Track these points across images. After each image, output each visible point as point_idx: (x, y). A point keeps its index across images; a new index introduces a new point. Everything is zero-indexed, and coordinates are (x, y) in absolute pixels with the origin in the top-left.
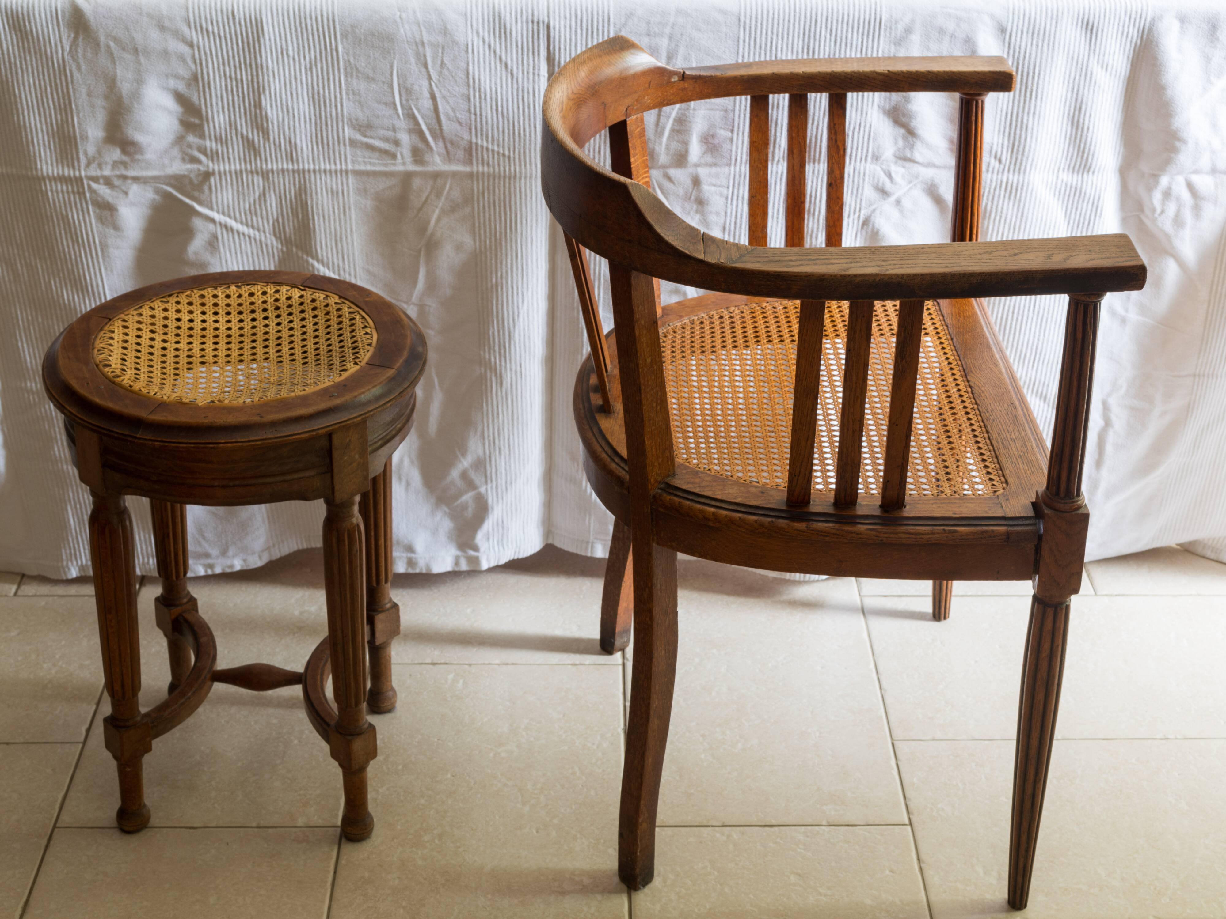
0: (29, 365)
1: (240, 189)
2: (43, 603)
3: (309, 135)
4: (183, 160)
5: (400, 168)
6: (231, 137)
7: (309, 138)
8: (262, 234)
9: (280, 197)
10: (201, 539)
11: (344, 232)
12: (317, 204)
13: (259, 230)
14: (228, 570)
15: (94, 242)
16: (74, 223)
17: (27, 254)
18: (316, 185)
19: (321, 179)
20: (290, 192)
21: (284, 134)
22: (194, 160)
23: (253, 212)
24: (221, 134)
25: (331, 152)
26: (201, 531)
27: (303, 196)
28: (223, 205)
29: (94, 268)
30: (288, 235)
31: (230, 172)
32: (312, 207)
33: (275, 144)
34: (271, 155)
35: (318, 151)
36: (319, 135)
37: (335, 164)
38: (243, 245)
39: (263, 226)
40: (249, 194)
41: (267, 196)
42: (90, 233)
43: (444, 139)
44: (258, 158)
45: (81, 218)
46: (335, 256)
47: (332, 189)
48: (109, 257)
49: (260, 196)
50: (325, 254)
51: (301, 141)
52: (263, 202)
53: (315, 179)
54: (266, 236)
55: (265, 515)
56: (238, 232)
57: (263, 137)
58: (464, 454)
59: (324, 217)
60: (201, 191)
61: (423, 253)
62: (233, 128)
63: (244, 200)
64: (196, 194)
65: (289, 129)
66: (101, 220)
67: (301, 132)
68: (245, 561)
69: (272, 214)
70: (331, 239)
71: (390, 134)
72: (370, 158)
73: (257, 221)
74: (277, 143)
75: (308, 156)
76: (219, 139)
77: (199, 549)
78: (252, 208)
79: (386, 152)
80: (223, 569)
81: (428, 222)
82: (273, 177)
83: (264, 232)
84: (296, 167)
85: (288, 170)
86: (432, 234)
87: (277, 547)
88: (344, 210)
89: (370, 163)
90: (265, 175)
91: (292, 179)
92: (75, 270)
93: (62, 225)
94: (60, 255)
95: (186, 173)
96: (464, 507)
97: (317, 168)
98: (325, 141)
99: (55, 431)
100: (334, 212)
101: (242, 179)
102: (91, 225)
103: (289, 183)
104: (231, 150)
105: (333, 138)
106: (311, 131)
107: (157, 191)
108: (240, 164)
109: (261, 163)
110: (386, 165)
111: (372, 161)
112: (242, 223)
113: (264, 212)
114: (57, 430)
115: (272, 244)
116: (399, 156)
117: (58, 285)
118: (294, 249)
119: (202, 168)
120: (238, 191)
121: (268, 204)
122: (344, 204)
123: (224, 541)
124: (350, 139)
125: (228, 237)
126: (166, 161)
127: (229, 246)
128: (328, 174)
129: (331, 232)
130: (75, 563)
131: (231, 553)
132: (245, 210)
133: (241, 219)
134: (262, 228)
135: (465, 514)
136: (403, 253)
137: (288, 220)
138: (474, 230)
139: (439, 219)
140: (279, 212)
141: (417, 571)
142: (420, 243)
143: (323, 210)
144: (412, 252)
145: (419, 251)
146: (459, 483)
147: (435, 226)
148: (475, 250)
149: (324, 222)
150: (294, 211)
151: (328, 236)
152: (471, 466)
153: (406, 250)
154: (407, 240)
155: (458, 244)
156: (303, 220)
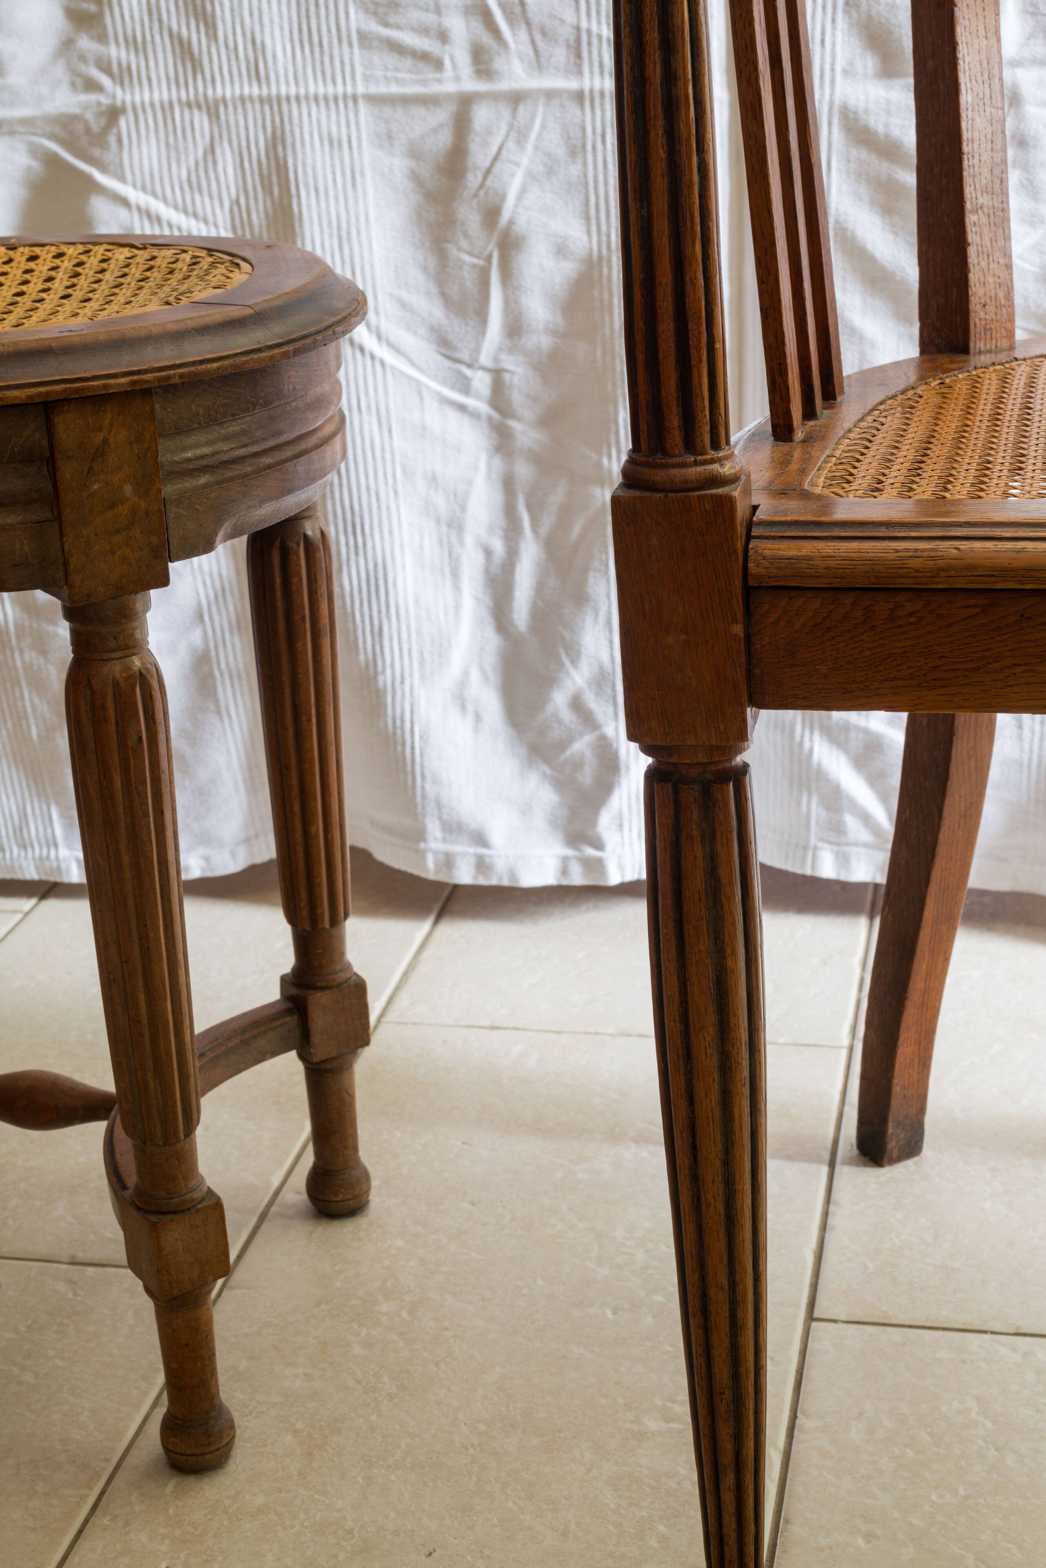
1: (171, 140)
3: (286, 27)
4: (73, 85)
5: (450, 88)
6: (152, 36)
7: (287, 33)
8: (212, 229)
9: (241, 154)
11: (353, 221)
12: (304, 164)
13: (206, 222)
18: (301, 128)
19: (309, 114)
20: (257, 144)
21: (242, 26)
22: (92, 86)
23: (195, 185)
24: (134, 31)
25: (327, 60)
27: (280, 149)
28: (142, 171)
30: (256, 230)
31: (152, 105)
32: (296, 172)
33: (227, 47)
34: (221, 68)
35: (304, 59)
36: (305, 27)
37: (334, 83)
40: (186, 148)
41: (218, 151)
43: (528, 24)
44: (199, 77)
47: (330, 134)
49: (205, 153)
51: (273, 38)
52: (210, 165)
53: (300, 114)
56: (170, 225)
57: (207, 34)
58: (574, 662)
59: (317, 190)
60: (105, 146)
61: (495, 262)
62: (155, 17)
63: (178, 162)
64: (96, 152)
65: (251, 14)
67: (271, 21)
69: (228, 188)
71: (430, 18)
72: (396, 70)
73: (203, 202)
74: (231, 43)
75: (286, 69)
76: (132, 43)
78: (193, 178)
79: (424, 57)
81: (503, 197)
82: (226, 115)
83: (216, 226)
84: (265, 92)
85: (251, 98)
86: (511, 222)
88: (353, 177)
89: (397, 81)
90: (212, 109)
91: (259, 116)
95: (77, 111)
96: (577, 765)
97: (302, 92)
98: (316, 39)
100: (335, 181)
101: (173, 120)
103: (255, 126)
104: (152, 64)
105: (329, 31)
106: (290, 19)
107: (34, 151)
108: (169, 89)
109: (205, 86)
110: (423, 82)
111: (400, 75)
112: (176, 207)
113: (214, 184)
116: (447, 63)
119: (104, 100)
120: (167, 144)
121: (220, 169)
122: (352, 164)
124: (359, 32)
126: (45, 89)
128: (322, 104)
129: (330, 222)
132: (180, 181)
133: (175, 200)
134: (210, 218)
135: (580, 778)
136: (461, 264)
137: (256, 199)
138: (587, 213)
139: (523, 191)
140: (240, 183)
141: (494, 882)
142: (489, 242)
143: (315, 177)
144: (475, 261)
145: (489, 258)
146: (567, 716)
147: (516, 206)
148: (591, 255)
149: (318, 201)
150: (266, 182)
151: (325, 228)
152: (589, 684)
153: (466, 258)
154: (466, 235)
155: (560, 240)
156: (281, 197)
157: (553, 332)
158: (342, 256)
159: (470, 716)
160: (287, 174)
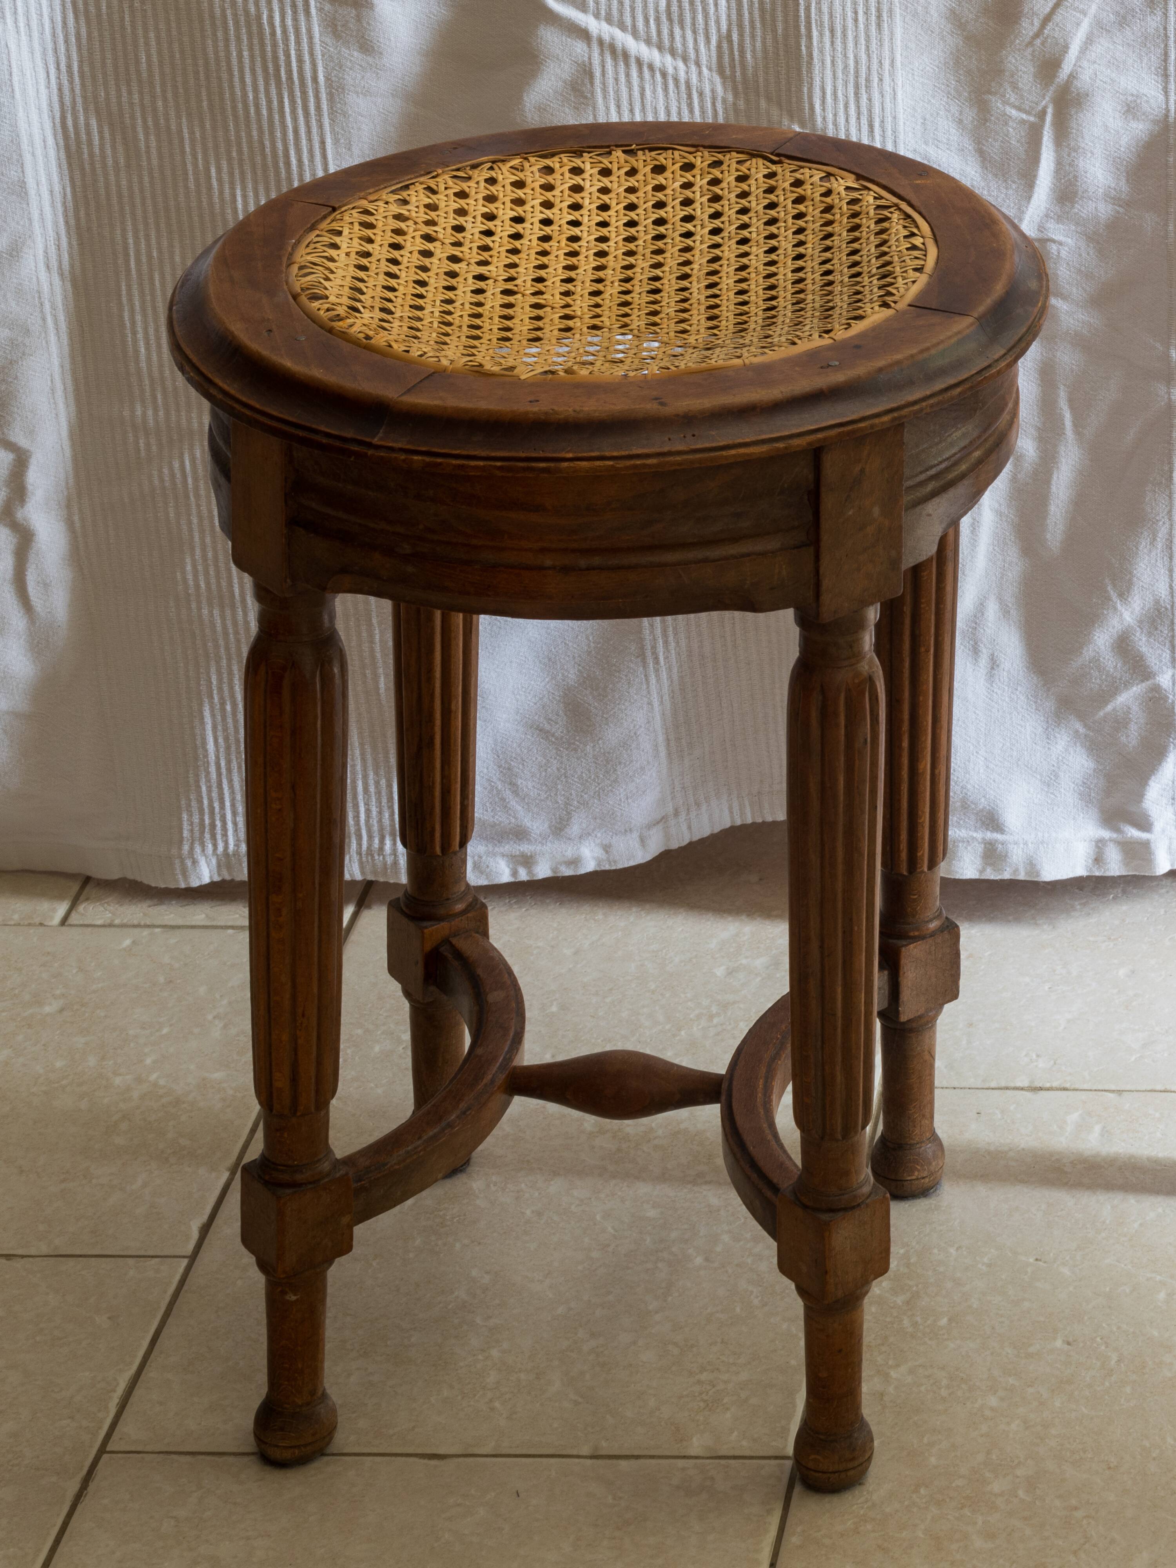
0: (143, 365)
2: (127, 942)
8: (693, 68)
10: (508, 794)
11: (875, 66)
13: (685, 60)
14: (567, 872)
15: (315, 79)
16: (273, 33)
17: (160, 103)
23: (675, 18)
26: (508, 774)
29: (310, 140)
30: (750, 73)
38: (648, 93)
39: (697, 51)
42: (307, 57)
45: (289, 22)
46: (853, 120)
48: (345, 114)
50: (830, 117)
54: (700, 73)
55: (661, 738)
56: (639, 62)
58: (1123, 595)
59: (832, 31)
61: (1049, 118)
66: (333, 27)
68: (607, 848)
69: (718, 22)
70: (846, 83)
73: (684, 37)
77: (502, 818)
78: (675, 8)
80: (554, 870)
81: (1066, 48)
83: (698, 64)
86: (1072, 76)
87: (683, 816)
88: (879, 17)
92: (267, 143)
93: (245, 38)
94: (234, 108)
96: (1121, 722)
99: (190, 523)
100: (856, 20)
102: (311, 38)
112: (648, 42)
113: (700, 17)
114: (195, 520)
115: (713, 91)
117: (225, 177)
118: (763, 104)
123: (561, 800)
125: (617, 73)
127: (617, 92)
129: (846, 67)
130: (210, 847)
131: (575, 829)
132: (657, 11)
133: (648, 33)
134: (692, 55)
135: (1123, 739)
136: (1006, 119)
137: (753, 37)
138: (1166, 69)
139: (1089, 41)
140: (734, 17)
141: (1007, 876)
142: (1044, 97)
143: (831, 15)
144: (1024, 116)
145: (1042, 114)
146: (1111, 662)
147: (1079, 59)
148: (1167, 116)
149: (832, 43)
150: (768, 17)
151: (840, 74)
152: (1141, 622)
153: (1014, 113)
154: (1015, 87)
155: (1130, 98)
156: (786, 36)
157: (1115, 200)
158: (858, 107)
159: (984, 661)
160: (797, 11)
